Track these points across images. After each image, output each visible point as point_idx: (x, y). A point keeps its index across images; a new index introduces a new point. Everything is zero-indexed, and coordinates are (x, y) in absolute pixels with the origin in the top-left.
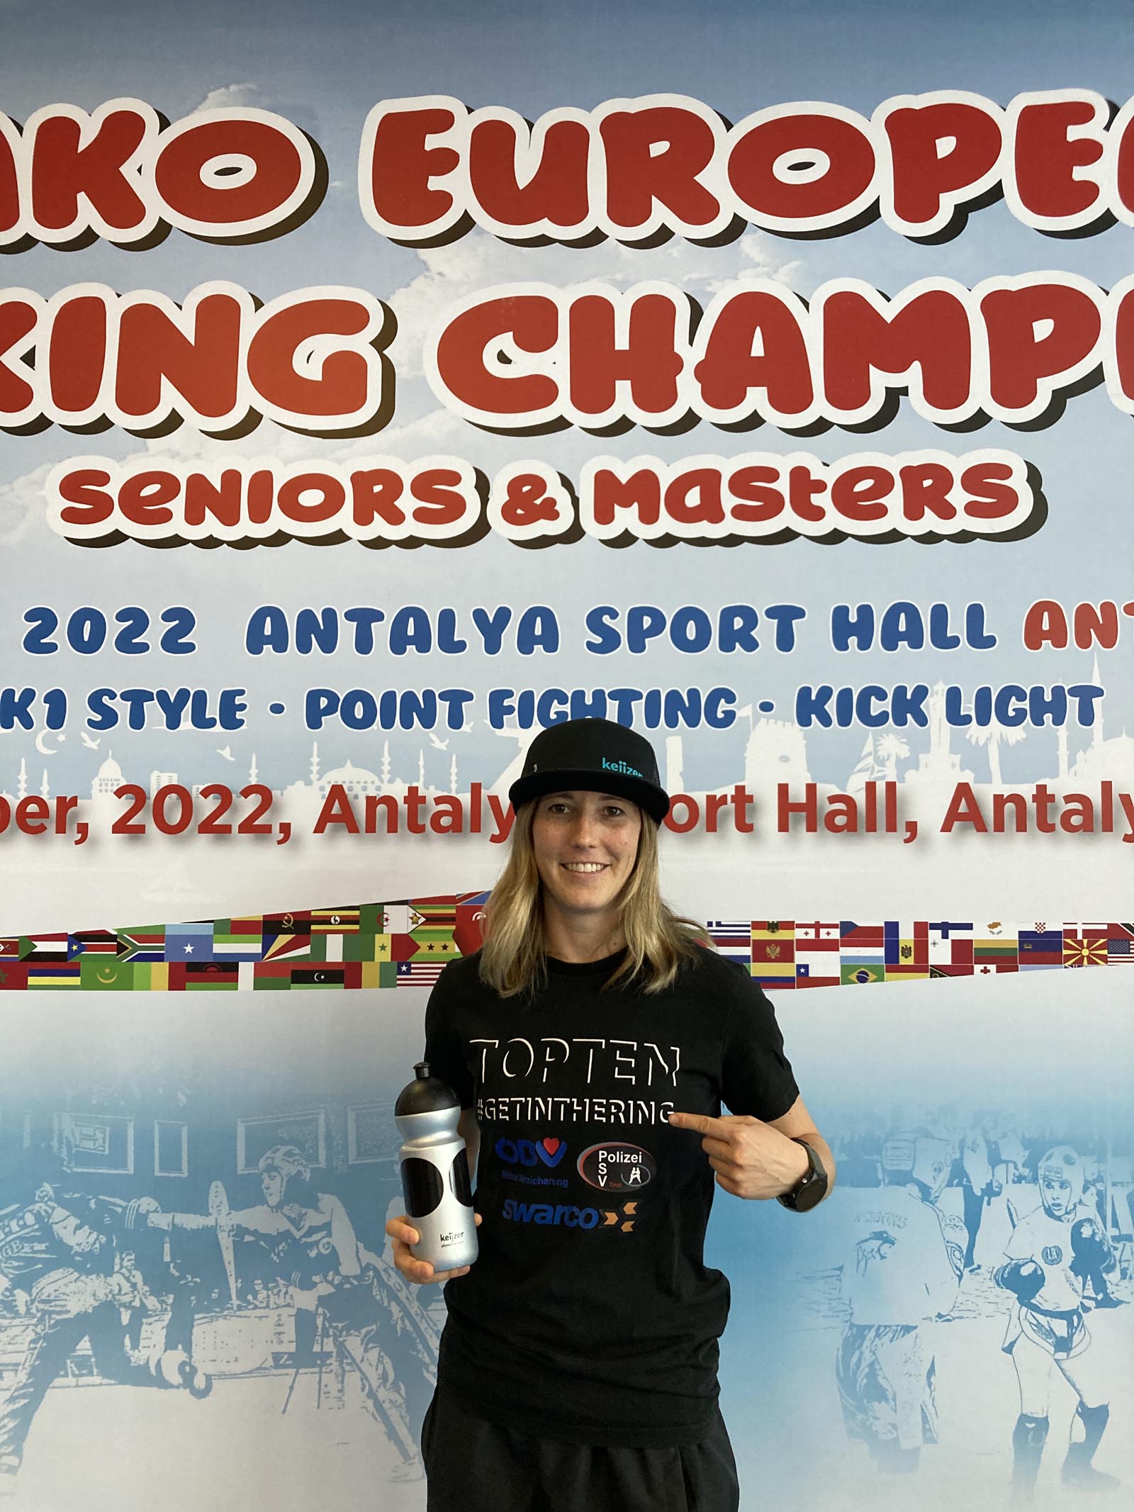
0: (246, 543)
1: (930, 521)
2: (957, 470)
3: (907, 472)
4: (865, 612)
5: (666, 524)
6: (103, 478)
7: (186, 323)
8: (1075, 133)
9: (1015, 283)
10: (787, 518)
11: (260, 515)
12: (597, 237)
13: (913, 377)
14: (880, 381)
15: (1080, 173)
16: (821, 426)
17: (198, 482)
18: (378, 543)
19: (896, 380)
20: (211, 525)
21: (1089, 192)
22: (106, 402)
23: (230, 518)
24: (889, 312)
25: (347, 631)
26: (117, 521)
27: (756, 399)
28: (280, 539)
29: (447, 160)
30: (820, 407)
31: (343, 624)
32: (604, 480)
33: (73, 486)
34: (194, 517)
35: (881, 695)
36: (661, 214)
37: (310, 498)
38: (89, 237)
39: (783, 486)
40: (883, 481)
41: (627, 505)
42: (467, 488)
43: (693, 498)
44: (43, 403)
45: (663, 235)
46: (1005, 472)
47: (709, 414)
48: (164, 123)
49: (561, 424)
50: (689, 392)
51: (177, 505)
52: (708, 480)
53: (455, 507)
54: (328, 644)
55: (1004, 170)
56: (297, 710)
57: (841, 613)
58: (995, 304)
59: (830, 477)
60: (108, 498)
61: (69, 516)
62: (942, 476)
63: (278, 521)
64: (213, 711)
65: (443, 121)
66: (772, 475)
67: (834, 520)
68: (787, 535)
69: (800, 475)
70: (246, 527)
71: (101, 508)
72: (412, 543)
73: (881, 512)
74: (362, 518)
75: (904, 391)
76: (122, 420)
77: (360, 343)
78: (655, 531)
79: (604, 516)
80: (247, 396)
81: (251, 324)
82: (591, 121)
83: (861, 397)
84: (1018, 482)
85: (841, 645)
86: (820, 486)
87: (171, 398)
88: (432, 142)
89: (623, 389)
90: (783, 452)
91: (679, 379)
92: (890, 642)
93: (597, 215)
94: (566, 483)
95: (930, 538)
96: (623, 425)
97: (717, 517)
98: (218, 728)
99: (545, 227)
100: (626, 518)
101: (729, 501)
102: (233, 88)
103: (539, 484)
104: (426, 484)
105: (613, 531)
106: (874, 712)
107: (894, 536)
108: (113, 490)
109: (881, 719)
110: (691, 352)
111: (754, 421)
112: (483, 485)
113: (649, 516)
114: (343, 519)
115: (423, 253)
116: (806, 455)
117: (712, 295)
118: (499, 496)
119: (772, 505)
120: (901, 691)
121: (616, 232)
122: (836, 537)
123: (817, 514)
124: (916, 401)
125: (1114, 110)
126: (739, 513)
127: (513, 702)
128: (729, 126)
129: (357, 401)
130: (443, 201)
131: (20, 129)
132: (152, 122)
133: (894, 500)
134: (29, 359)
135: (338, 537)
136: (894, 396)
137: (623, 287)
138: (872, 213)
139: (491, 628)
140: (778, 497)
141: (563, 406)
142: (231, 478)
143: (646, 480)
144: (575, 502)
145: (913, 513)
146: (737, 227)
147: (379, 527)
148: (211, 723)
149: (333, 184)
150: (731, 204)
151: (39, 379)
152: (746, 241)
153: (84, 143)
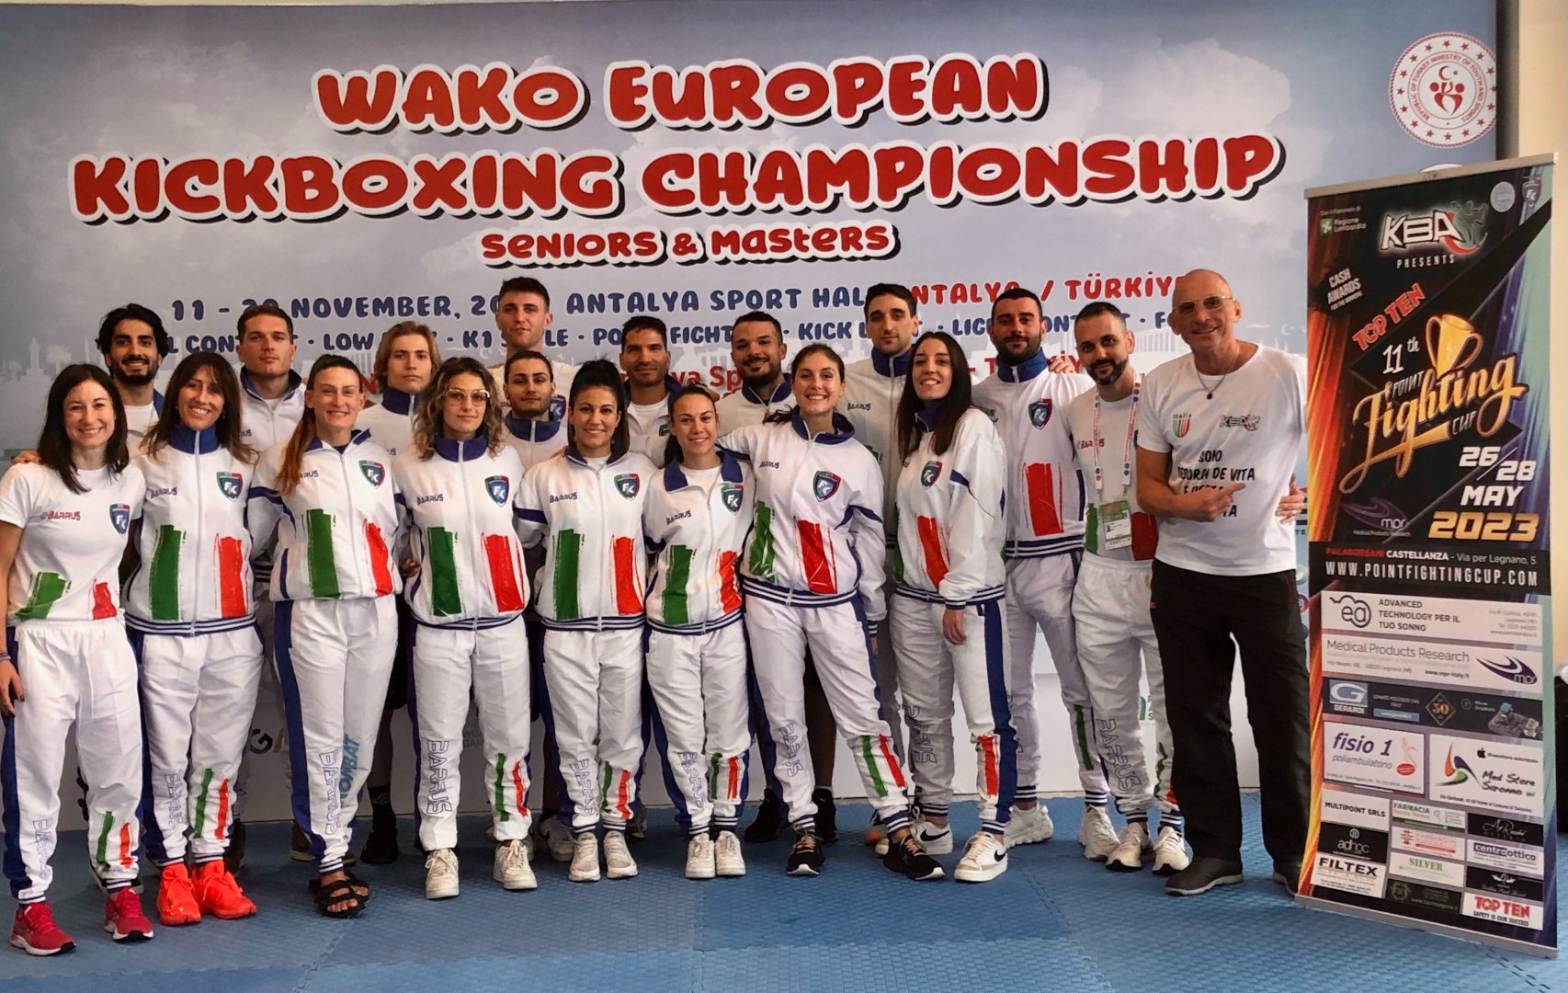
0: (564, 266)
1: (852, 252)
2: (864, 228)
3: (843, 230)
4: (826, 291)
5: (743, 254)
6: (500, 238)
7: (532, 168)
8: (914, 76)
9: (888, 145)
10: (793, 251)
11: (569, 253)
12: (709, 126)
13: (845, 188)
14: (832, 190)
15: (916, 95)
16: (807, 210)
17: (542, 239)
18: (621, 265)
19: (838, 190)
20: (549, 258)
21: (920, 103)
22: (499, 204)
23: (557, 255)
24: (835, 159)
25: (609, 303)
26: (508, 257)
27: (779, 198)
28: (579, 263)
29: (642, 90)
30: (807, 202)
31: (607, 299)
32: (716, 235)
33: (488, 241)
34: (541, 254)
35: (833, 326)
36: (737, 115)
37: (591, 245)
38: (486, 128)
39: (791, 237)
40: (833, 234)
41: (726, 245)
42: (657, 240)
43: (754, 243)
44: (471, 204)
45: (738, 125)
46: (883, 229)
47: (760, 206)
48: (516, 74)
49: (697, 211)
50: (751, 196)
51: (534, 249)
52: (760, 234)
53: (653, 248)
54: (601, 309)
55: (884, 94)
56: (590, 338)
57: (816, 291)
58: (880, 155)
59: (811, 232)
60: (503, 247)
61: (486, 254)
62: (857, 232)
63: (577, 256)
64: (554, 338)
65: (640, 72)
66: (786, 232)
67: (813, 251)
68: (793, 258)
69: (798, 232)
70: (563, 259)
71: (501, 251)
72: (635, 264)
73: (832, 248)
74: (613, 253)
75: (842, 195)
76: (507, 211)
77: (608, 175)
78: (739, 257)
79: (716, 251)
80: (561, 200)
81: (560, 168)
82: (705, 72)
83: (823, 197)
84: (889, 234)
85: (816, 305)
86: (807, 237)
87: (527, 201)
88: (636, 82)
89: (723, 195)
90: (792, 221)
91: (747, 190)
92: (836, 304)
93: (709, 116)
94: (700, 237)
95: (853, 259)
96: (723, 211)
97: (764, 251)
98: (557, 345)
99: (686, 121)
100: (726, 251)
101: (769, 244)
102: (546, 57)
103: (688, 237)
104: (640, 238)
105: (720, 257)
106: (830, 333)
107: (837, 258)
108: (505, 243)
109: (833, 336)
110: (751, 177)
111: (779, 209)
112: (664, 238)
113: (735, 251)
114: (605, 254)
115: (634, 134)
116: (800, 223)
117: (759, 152)
118: (671, 243)
119: (787, 246)
120: (841, 324)
121: (718, 123)
122: (814, 259)
123: (805, 249)
124: (847, 198)
125: (932, 65)
126: (773, 249)
127: (681, 332)
128: (766, 73)
129: (608, 202)
130: (642, 109)
131: (451, 77)
132: (510, 74)
133: (838, 243)
134: (464, 184)
135: (603, 262)
136: (838, 196)
137: (721, 148)
138: (828, 114)
139: (670, 301)
140: (789, 241)
141: (697, 203)
142: (556, 237)
143: (734, 234)
144: (704, 245)
145: (845, 248)
146: (770, 120)
147: (621, 257)
148: (554, 344)
149: (592, 102)
150: (768, 110)
151: (469, 193)
152: (774, 126)
153: (480, 83)
